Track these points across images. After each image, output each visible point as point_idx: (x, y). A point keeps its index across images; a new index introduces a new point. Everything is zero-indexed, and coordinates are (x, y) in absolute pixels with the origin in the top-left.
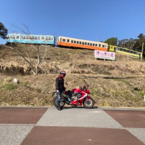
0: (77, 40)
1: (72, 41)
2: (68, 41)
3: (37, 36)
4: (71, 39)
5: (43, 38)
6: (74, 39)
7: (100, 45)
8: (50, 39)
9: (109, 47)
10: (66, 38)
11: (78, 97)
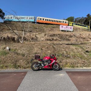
0: (49, 19)
1: (46, 20)
3: (24, 17)
4: (45, 18)
5: (27, 18)
6: (47, 19)
7: (63, 22)
8: (32, 18)
9: (69, 23)
10: (42, 18)
11: (48, 63)
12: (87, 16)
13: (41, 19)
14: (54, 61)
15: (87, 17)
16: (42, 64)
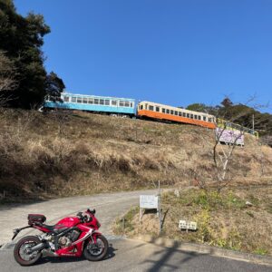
0: (170, 108)
1: (163, 110)
2: (158, 109)
3: (105, 98)
4: (162, 106)
5: (114, 103)
6: (167, 107)
7: (204, 118)
8: (127, 105)
9: (217, 121)
10: (154, 105)
11: (71, 239)
12: (222, 103)
13: (151, 108)
14: (91, 230)
15: (222, 106)
16: (50, 244)
